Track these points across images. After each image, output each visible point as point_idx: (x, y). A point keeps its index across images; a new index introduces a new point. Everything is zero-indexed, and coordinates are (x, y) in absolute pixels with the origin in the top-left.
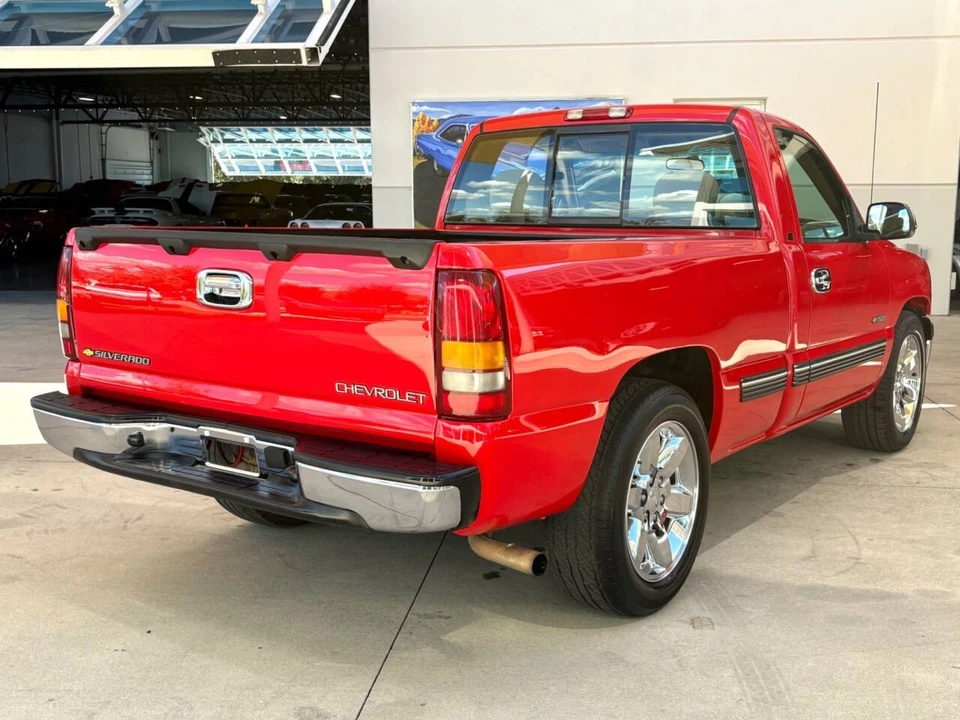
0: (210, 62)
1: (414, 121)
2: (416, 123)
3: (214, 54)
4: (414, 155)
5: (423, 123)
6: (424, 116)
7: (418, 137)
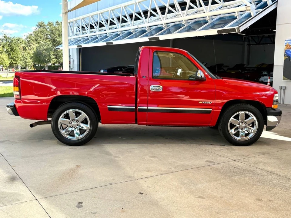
0: (216, 33)
1: (285, 46)
2: (286, 46)
3: (217, 31)
4: (285, 56)
5: (288, 46)
6: (288, 44)
7: (286, 51)
